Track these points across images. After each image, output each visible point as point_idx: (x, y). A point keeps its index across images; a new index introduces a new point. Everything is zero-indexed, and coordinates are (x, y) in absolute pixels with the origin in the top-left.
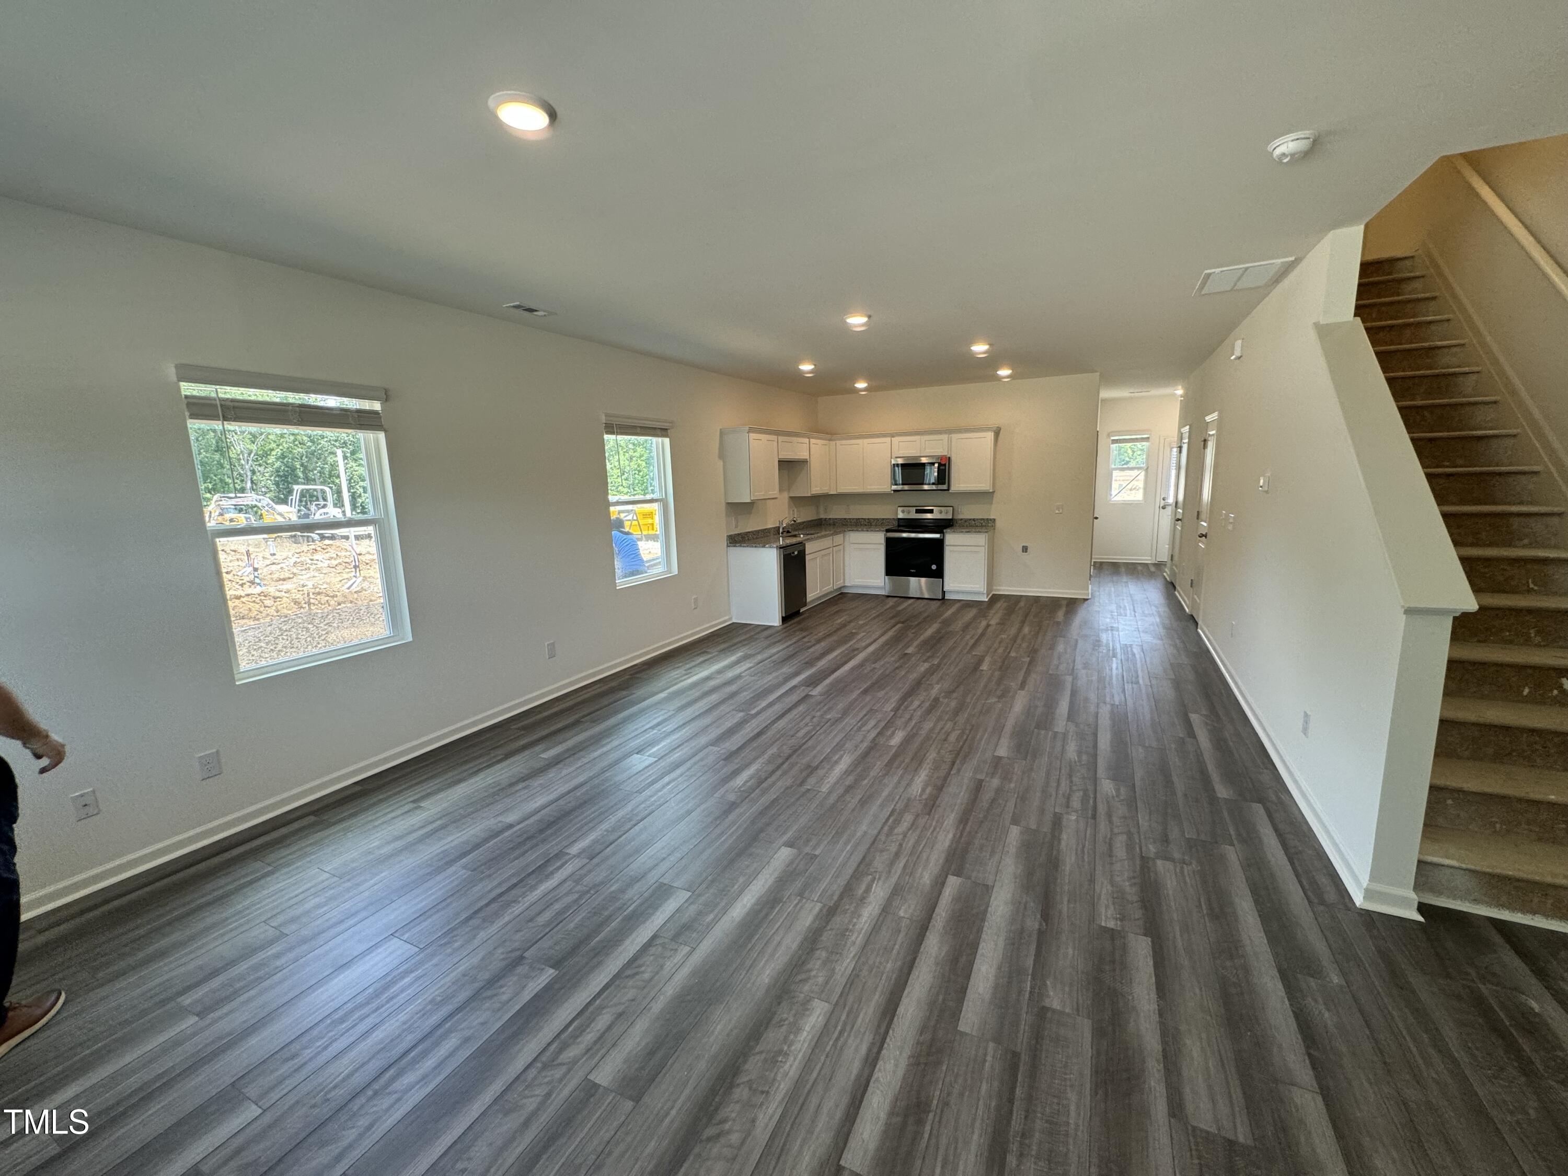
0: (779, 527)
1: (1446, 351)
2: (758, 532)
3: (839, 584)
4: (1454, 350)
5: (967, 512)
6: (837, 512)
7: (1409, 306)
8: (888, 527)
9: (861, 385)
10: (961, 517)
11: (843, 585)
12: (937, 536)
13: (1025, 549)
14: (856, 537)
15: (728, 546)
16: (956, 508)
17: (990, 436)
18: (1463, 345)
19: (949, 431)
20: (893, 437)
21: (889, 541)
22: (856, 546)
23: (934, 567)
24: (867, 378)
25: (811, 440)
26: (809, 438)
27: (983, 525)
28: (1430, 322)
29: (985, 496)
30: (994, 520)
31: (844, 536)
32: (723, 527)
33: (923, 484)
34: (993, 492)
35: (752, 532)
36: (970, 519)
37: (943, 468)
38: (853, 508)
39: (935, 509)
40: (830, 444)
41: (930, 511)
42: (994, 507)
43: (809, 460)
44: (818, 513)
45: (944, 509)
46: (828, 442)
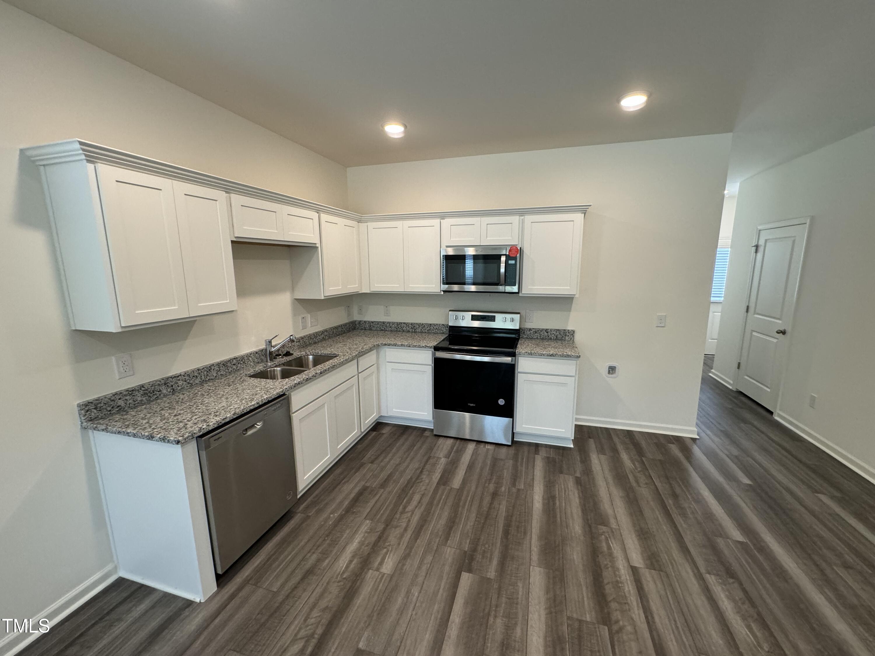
3: (371, 419)
5: (540, 321)
6: (374, 314)
10: (532, 327)
11: (377, 418)
12: (508, 360)
13: (612, 370)
14: (393, 355)
16: (530, 314)
17: (578, 219)
19: (522, 212)
20: (444, 218)
21: (438, 363)
22: (395, 368)
25: (322, 215)
26: (318, 211)
27: (560, 339)
30: (573, 331)
31: (378, 354)
36: (540, 330)
37: (512, 262)
38: (392, 309)
39: (497, 315)
40: (359, 226)
41: (493, 319)
42: (573, 314)
43: (318, 245)
44: (349, 315)
45: (509, 316)
46: (354, 223)
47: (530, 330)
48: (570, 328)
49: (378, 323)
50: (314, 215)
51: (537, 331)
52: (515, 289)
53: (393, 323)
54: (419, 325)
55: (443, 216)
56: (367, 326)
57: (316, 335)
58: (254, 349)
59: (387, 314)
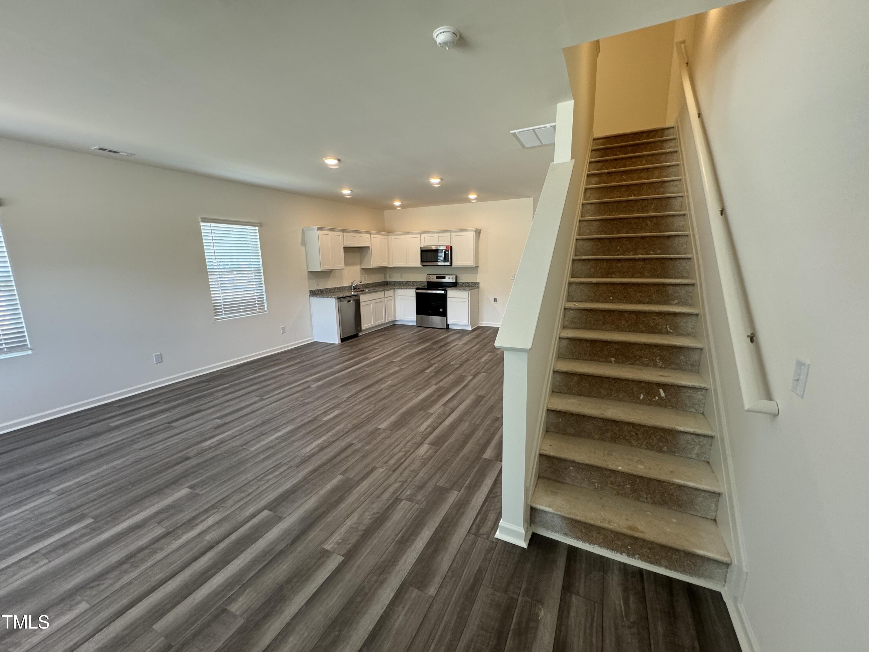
0: (351, 286)
1: (672, 183)
2: (335, 288)
3: (391, 319)
4: (676, 183)
5: (464, 278)
6: (396, 278)
7: (663, 157)
8: (417, 287)
9: (397, 203)
10: (461, 281)
11: (394, 320)
12: (443, 292)
13: (495, 300)
14: (400, 292)
15: (310, 297)
16: (458, 275)
17: (472, 234)
18: (680, 180)
19: (451, 231)
20: (422, 234)
21: (417, 294)
22: (402, 297)
23: (441, 310)
24: (402, 199)
25: (372, 235)
26: (370, 234)
27: (473, 286)
28: (669, 166)
29: (474, 269)
30: (479, 283)
31: (394, 292)
32: (307, 286)
33: (438, 262)
34: (477, 267)
35: (330, 289)
36: (466, 283)
37: (447, 252)
38: (404, 275)
39: (446, 276)
40: (388, 238)
41: (444, 278)
42: (479, 275)
43: (370, 247)
44: (385, 277)
45: (451, 276)
46: (386, 237)
47: (461, 283)
48: (477, 282)
49: (397, 282)
50: (369, 236)
51: (464, 283)
52: (448, 264)
53: (404, 282)
54: (415, 282)
55: (421, 233)
56: (393, 283)
57: (370, 284)
58: (347, 285)
59: (402, 277)
